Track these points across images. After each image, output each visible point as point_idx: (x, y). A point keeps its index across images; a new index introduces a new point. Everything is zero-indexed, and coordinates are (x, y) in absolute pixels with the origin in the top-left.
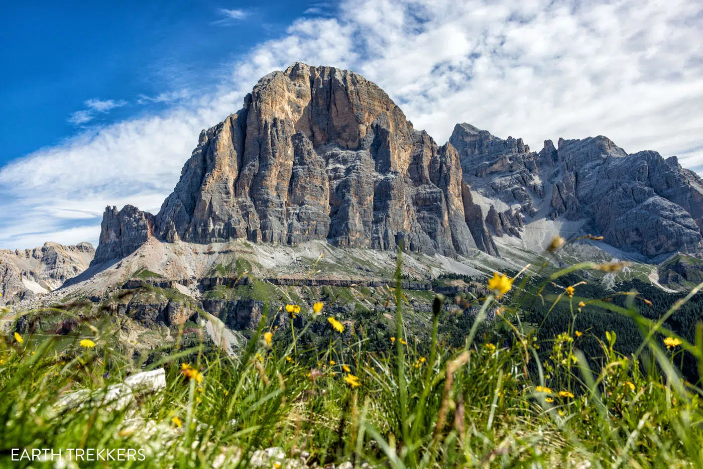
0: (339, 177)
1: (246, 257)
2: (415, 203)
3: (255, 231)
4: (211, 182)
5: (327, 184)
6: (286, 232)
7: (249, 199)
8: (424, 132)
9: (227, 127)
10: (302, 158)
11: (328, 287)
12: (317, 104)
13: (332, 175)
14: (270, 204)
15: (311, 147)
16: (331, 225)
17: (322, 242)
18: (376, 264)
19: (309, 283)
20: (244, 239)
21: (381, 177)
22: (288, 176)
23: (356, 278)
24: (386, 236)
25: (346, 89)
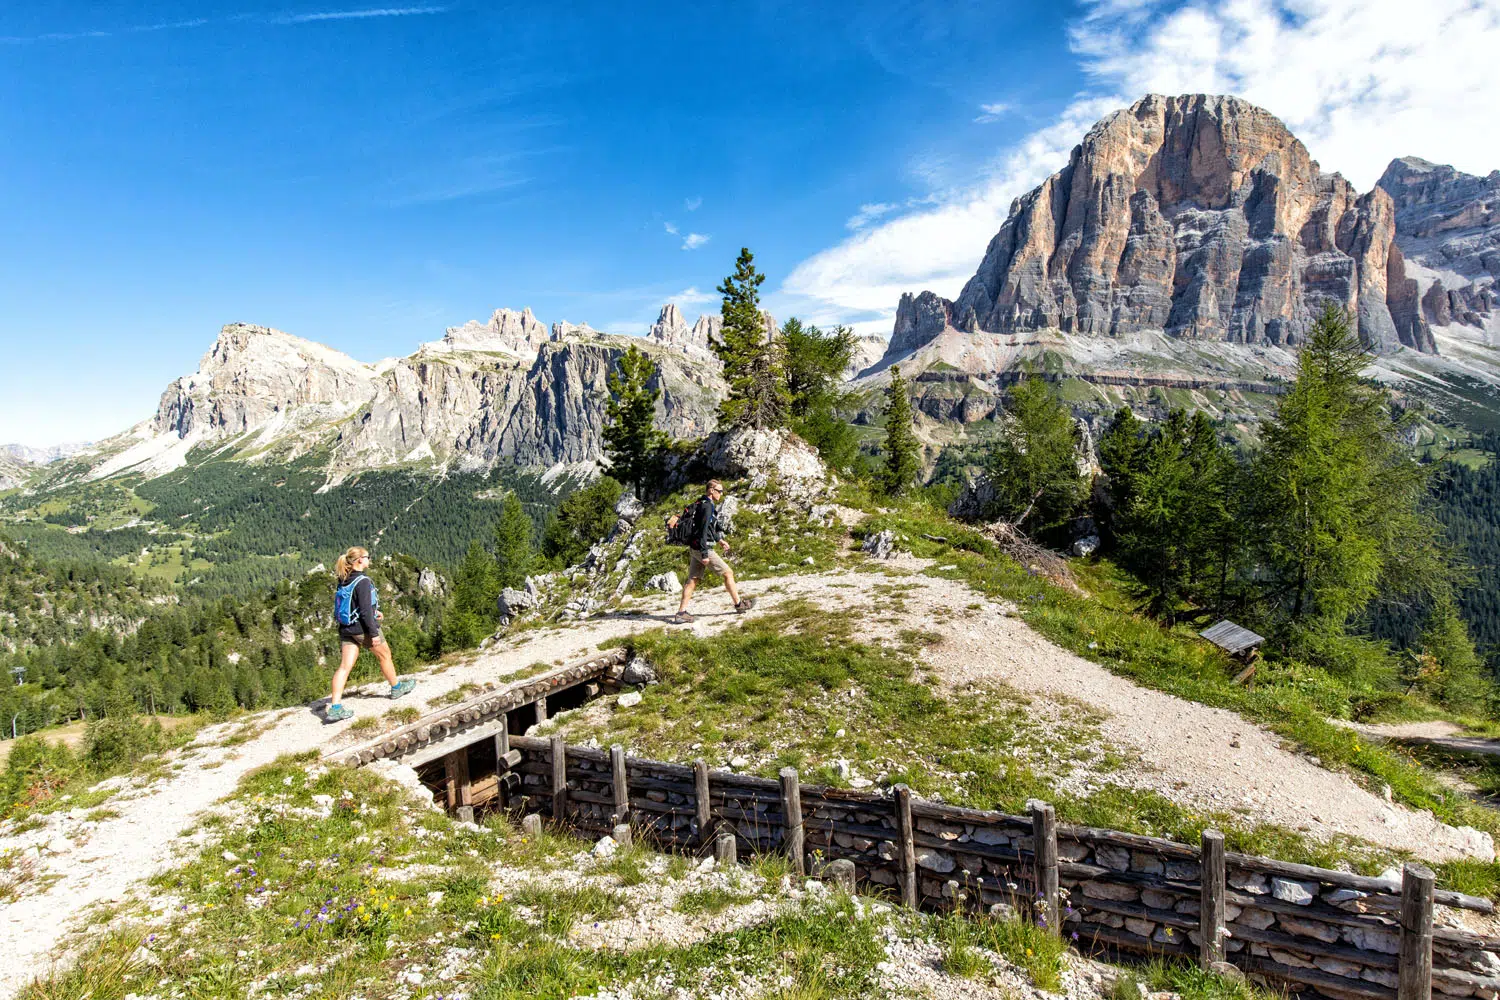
0: (1192, 247)
1: (1056, 349)
2: (1305, 279)
3: (1070, 319)
4: (1021, 261)
5: (1173, 257)
6: (1109, 320)
7: (1066, 279)
8: (1337, 175)
9: (1046, 192)
10: (1142, 224)
11: (1160, 389)
12: (1172, 150)
13: (1182, 245)
14: (1091, 286)
15: (1157, 209)
16: (1173, 311)
17: (1156, 332)
18: (1232, 361)
19: (1135, 382)
20: (1055, 329)
21: (1256, 244)
22: (1119, 249)
23: (1200, 379)
24: (1251, 324)
25: (1219, 122)
